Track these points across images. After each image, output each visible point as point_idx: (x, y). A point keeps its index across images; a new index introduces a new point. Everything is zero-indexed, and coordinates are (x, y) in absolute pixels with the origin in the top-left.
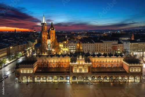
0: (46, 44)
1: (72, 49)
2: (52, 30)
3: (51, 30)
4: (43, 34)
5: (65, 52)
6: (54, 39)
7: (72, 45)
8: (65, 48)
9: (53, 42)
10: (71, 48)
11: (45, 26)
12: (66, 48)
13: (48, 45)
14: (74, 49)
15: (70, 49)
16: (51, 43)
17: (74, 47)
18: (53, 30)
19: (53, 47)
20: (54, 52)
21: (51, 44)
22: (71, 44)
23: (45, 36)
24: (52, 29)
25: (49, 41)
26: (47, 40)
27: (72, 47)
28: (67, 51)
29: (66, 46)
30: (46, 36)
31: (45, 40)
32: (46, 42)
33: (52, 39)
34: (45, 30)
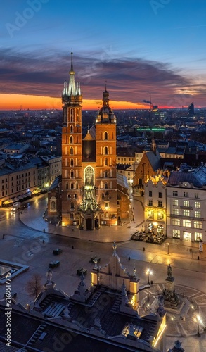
0: (79, 179)
1: (186, 213)
2: (102, 121)
3: (97, 121)
4: (64, 141)
5: (156, 224)
6: (110, 162)
7: (186, 196)
8: (155, 204)
9: (106, 172)
10: (182, 208)
11: (75, 105)
12: (160, 205)
13: (87, 184)
14: (197, 214)
15: (177, 212)
16: (99, 178)
17: (197, 204)
18: (110, 121)
19: (107, 194)
20: (113, 216)
21: (98, 182)
22: (181, 192)
23: (71, 147)
24: (105, 117)
25: (89, 169)
26: (79, 166)
27: (186, 203)
28: (161, 222)
29: (160, 195)
30: (77, 149)
31: (72, 165)
32: (77, 170)
33: (103, 160)
34: (74, 125)
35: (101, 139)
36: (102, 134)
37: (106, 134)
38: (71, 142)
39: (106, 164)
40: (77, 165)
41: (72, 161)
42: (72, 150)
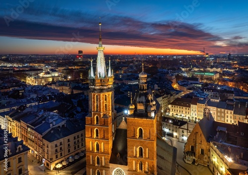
2: (137, 114)
3: (129, 113)
4: (88, 134)
6: (146, 167)
11: (101, 91)
18: (146, 115)
23: (97, 143)
25: (119, 172)
26: (106, 167)
31: (98, 163)
32: (104, 171)
33: (136, 164)
34: (100, 115)
35: (134, 137)
36: (135, 131)
37: (141, 130)
38: (97, 135)
39: (141, 168)
40: (103, 164)
41: (98, 159)
42: (98, 146)
